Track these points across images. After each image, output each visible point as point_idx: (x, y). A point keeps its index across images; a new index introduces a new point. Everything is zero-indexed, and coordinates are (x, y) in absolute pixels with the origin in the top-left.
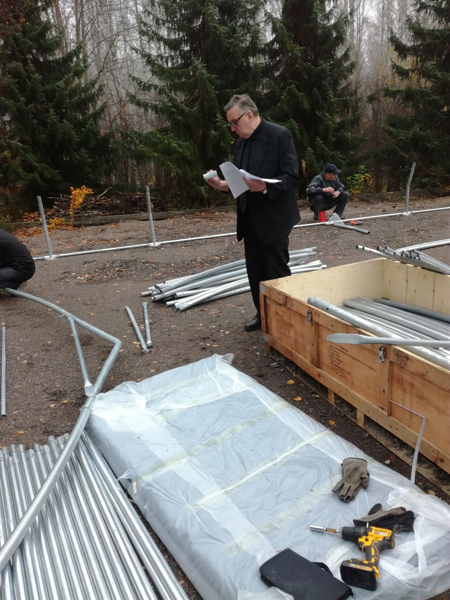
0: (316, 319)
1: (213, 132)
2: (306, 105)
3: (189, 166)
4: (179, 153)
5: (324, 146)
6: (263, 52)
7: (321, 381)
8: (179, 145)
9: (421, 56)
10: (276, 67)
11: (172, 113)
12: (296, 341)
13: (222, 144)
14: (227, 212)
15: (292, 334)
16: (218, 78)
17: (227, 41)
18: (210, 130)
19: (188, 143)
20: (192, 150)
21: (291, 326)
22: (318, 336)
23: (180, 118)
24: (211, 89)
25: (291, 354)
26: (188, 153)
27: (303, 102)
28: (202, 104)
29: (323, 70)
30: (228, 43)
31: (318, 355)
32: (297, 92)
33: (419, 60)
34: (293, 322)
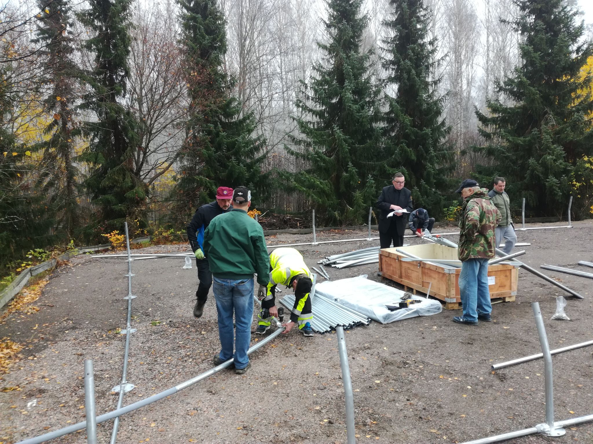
0: (400, 259)
1: (345, 174)
2: (414, 157)
3: (326, 197)
4: (321, 188)
5: (426, 186)
6: (382, 119)
7: (402, 283)
8: (321, 183)
9: (499, 124)
10: (392, 130)
11: (317, 161)
12: (393, 271)
13: (351, 183)
14: (354, 230)
15: (391, 268)
16: (350, 138)
17: (358, 114)
18: (342, 173)
19: (327, 181)
20: (329, 186)
21: (391, 265)
22: (401, 265)
23: (322, 164)
24: (345, 145)
25: (391, 277)
26: (326, 189)
27: (411, 155)
28: (337, 155)
29: (427, 134)
30: (358, 116)
31: (401, 274)
32: (407, 148)
33: (497, 127)
34: (392, 263)
